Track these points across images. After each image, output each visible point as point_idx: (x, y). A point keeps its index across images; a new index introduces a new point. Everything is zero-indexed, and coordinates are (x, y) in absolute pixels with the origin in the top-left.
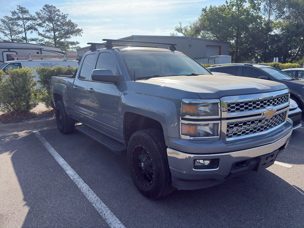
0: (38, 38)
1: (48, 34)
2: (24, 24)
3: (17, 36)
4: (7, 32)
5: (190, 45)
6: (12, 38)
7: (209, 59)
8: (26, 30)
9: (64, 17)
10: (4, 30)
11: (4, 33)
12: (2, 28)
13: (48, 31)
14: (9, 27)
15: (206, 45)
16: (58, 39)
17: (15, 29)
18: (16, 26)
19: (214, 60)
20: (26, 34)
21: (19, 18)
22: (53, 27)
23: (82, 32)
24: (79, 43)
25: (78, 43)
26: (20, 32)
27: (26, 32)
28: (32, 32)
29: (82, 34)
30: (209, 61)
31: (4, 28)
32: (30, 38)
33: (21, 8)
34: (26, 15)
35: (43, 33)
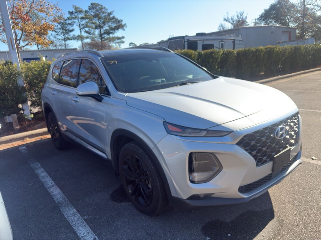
2: (79, 23)
5: (272, 32)
9: (110, 14)
15: (282, 32)
20: (81, 32)
21: (75, 18)
23: (125, 26)
26: (73, 30)
27: (81, 30)
29: (125, 28)
32: (85, 36)
33: (76, 8)
34: (81, 14)
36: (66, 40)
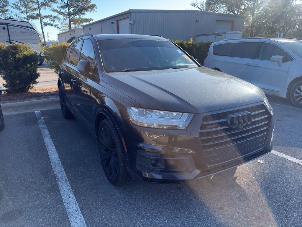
0: (52, 16)
1: (63, 11)
3: (33, 13)
4: (23, 9)
5: (197, 20)
6: (28, 15)
7: (215, 36)
8: (40, 6)
10: (19, 6)
11: (20, 9)
12: (18, 4)
13: (63, 7)
14: (24, 4)
15: (216, 20)
16: (72, 16)
17: (31, 6)
18: (31, 3)
19: (221, 37)
20: (40, 11)
22: (68, 3)
23: (96, 7)
24: (93, 20)
25: (91, 20)
26: (35, 9)
27: (40, 8)
28: (45, 8)
29: (96, 10)
30: (215, 38)
31: (20, 5)
32: (44, 15)
35: (58, 9)
36: (29, 19)
